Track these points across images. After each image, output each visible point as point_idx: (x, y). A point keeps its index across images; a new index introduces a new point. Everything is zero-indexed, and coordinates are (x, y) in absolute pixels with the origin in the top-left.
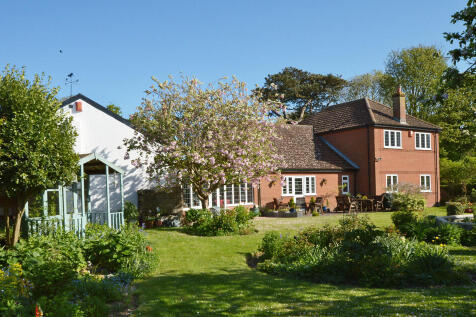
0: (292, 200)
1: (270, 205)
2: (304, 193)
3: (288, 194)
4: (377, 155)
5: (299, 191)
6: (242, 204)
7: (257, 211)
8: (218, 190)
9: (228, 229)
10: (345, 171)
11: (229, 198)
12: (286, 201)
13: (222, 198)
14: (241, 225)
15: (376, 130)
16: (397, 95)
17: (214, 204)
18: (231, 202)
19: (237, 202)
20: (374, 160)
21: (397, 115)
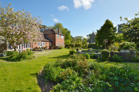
0: (40, 47)
1: (35, 48)
2: (42, 46)
3: (39, 46)
4: (56, 39)
5: (41, 45)
6: (28, 48)
7: (32, 50)
8: (21, 45)
9: (24, 58)
10: (50, 42)
11: (24, 47)
12: (39, 47)
13: (22, 47)
14: (29, 56)
15: (56, 35)
16: (59, 29)
17: (20, 48)
18: (25, 48)
19: (26, 48)
20: (56, 40)
21: (59, 32)
